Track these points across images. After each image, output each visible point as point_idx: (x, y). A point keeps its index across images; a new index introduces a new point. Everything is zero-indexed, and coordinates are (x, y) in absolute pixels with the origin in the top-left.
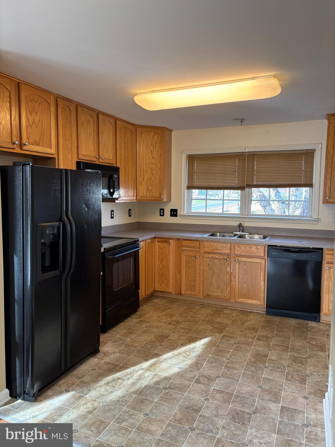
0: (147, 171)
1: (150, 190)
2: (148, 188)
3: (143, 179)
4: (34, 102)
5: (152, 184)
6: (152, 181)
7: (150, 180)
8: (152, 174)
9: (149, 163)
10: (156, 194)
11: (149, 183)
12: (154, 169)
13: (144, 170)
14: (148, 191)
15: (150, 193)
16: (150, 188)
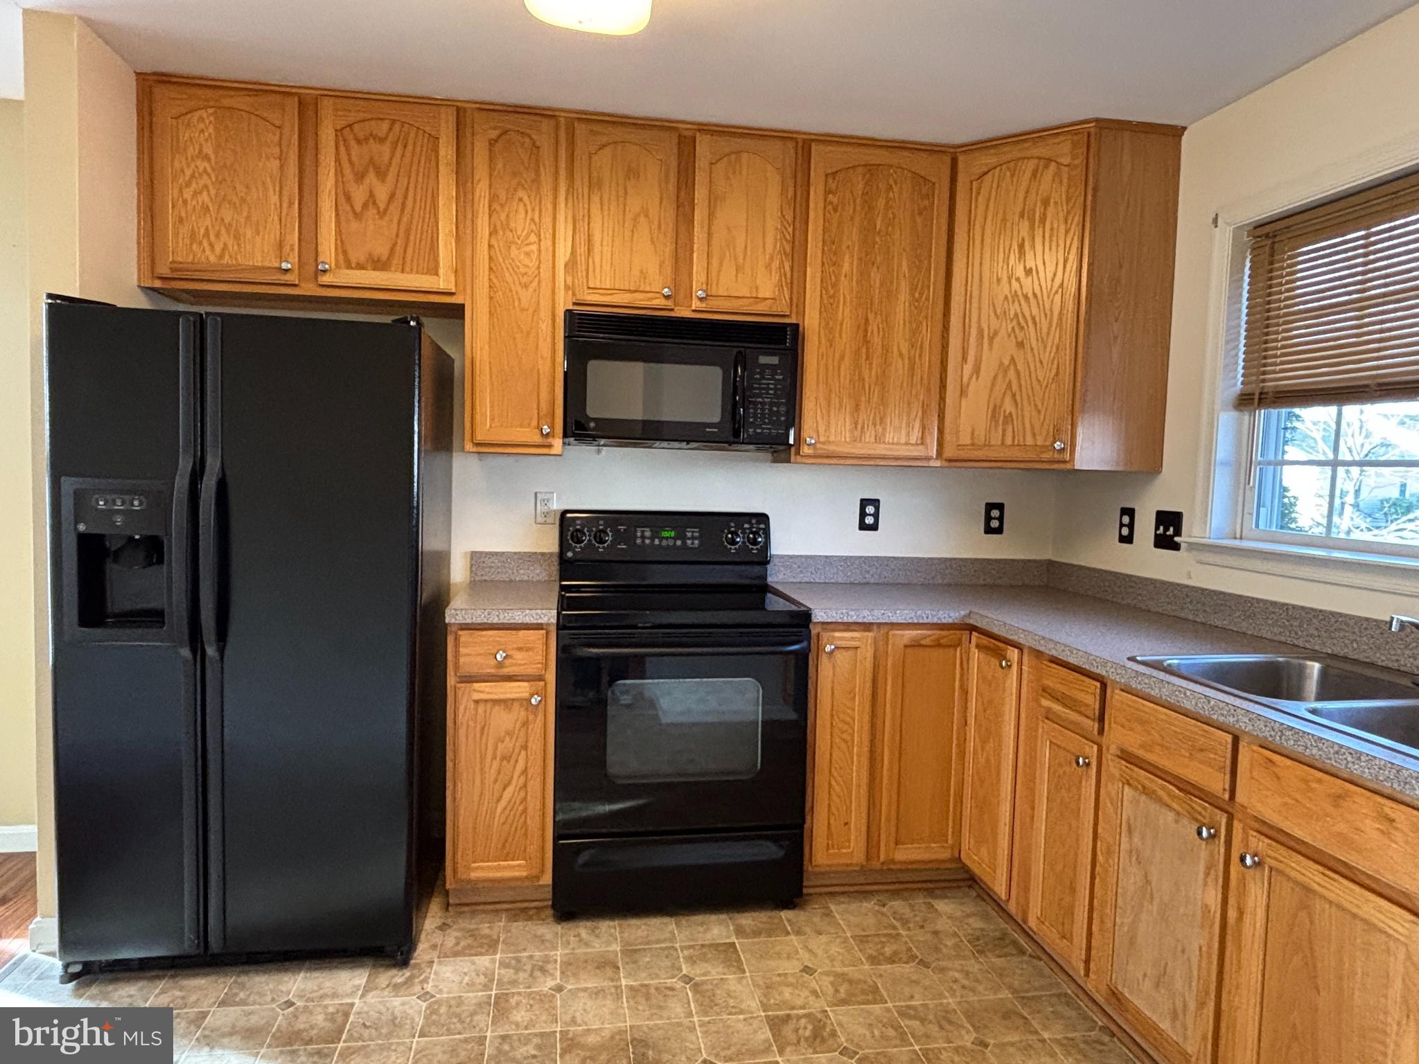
0: (996, 333)
1: (1005, 417)
2: (995, 406)
3: (977, 370)
4: (371, 141)
5: (1015, 387)
6: (1018, 373)
7: (1005, 376)
8: (1020, 345)
9: (1006, 297)
10: (1034, 435)
11: (1001, 386)
12: (1029, 319)
13: (980, 331)
14: (997, 422)
15: (1004, 431)
16: (1008, 406)
